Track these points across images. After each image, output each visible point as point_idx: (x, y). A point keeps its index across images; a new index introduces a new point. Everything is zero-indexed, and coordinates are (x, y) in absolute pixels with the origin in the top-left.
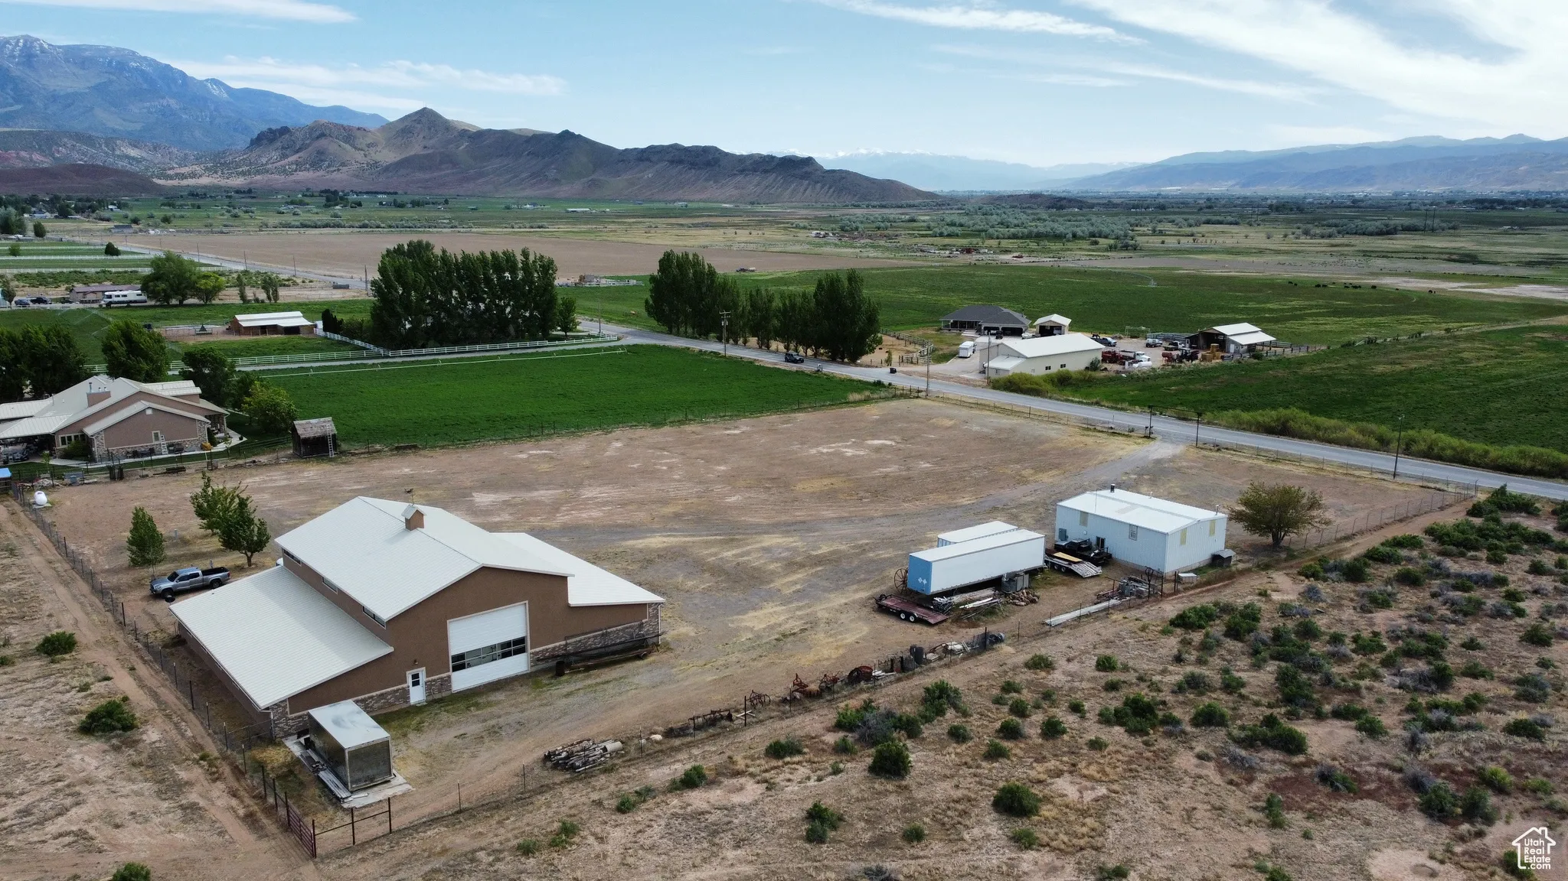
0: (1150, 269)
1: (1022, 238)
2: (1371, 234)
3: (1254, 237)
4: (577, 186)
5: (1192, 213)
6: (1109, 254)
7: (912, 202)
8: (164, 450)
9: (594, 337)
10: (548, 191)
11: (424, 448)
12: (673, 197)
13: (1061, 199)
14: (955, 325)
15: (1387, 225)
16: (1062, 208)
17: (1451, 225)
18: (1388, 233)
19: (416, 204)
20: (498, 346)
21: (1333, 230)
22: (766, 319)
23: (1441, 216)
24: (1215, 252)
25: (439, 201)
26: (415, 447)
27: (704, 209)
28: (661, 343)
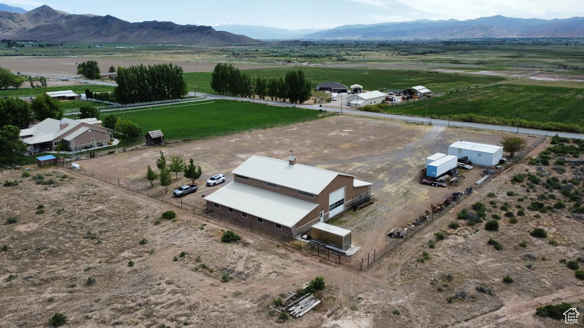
0: (358, 67)
1: (302, 57)
2: (419, 54)
3: (382, 55)
4: (115, 38)
5: (353, 47)
6: (339, 62)
7: (251, 44)
8: (96, 145)
9: (193, 97)
10: (103, 40)
11: (193, 140)
12: (156, 42)
13: (306, 42)
14: (321, 89)
15: (424, 51)
16: (307, 45)
17: (443, 51)
18: (424, 54)
19: (49, 45)
20: (163, 102)
21: (407, 53)
22: (264, 88)
23: (440, 48)
24: (373, 61)
25: (58, 44)
26: (190, 140)
27: (174, 47)
28: (224, 98)
